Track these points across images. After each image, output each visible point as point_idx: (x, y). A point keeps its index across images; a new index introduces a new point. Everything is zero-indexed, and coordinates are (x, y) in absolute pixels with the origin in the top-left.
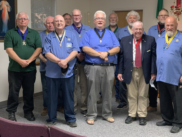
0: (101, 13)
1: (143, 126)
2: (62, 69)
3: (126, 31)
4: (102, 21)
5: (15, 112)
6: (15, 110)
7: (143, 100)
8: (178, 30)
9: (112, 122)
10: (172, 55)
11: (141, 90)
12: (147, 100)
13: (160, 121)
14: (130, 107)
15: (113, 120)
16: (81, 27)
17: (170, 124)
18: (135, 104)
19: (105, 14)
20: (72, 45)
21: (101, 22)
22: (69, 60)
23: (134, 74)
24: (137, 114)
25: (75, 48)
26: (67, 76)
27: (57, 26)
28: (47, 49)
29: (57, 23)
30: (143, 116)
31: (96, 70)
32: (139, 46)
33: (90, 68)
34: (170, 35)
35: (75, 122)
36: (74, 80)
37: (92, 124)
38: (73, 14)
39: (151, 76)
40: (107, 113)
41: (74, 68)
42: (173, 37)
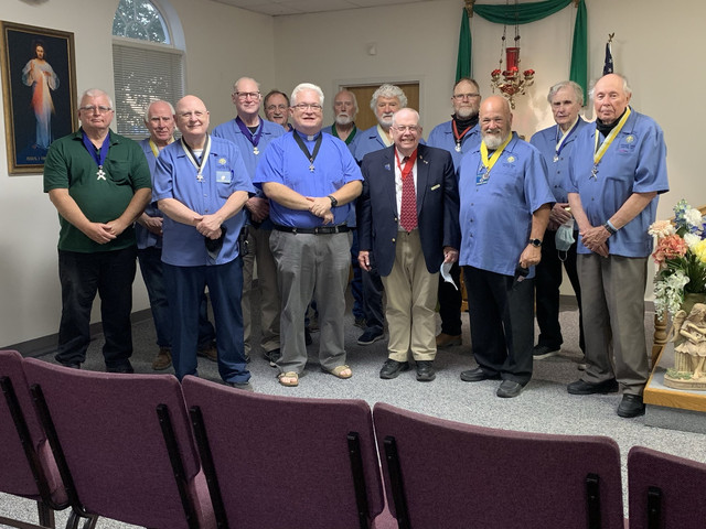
0: (309, 89)
3: (375, 138)
4: (315, 111)
5: (82, 362)
6: (81, 356)
7: (425, 316)
8: (513, 132)
9: (346, 378)
10: (498, 197)
12: (436, 316)
13: (470, 369)
14: (391, 336)
16: (259, 128)
18: (404, 328)
19: (321, 92)
21: (311, 114)
22: (226, 216)
25: (239, 183)
27: (187, 128)
28: (163, 190)
30: (426, 357)
31: (302, 245)
32: (411, 173)
33: (285, 240)
34: (492, 146)
35: (247, 381)
36: (242, 269)
37: (294, 384)
38: (237, 90)
39: (445, 253)
40: (333, 356)
41: (239, 237)
42: (500, 150)
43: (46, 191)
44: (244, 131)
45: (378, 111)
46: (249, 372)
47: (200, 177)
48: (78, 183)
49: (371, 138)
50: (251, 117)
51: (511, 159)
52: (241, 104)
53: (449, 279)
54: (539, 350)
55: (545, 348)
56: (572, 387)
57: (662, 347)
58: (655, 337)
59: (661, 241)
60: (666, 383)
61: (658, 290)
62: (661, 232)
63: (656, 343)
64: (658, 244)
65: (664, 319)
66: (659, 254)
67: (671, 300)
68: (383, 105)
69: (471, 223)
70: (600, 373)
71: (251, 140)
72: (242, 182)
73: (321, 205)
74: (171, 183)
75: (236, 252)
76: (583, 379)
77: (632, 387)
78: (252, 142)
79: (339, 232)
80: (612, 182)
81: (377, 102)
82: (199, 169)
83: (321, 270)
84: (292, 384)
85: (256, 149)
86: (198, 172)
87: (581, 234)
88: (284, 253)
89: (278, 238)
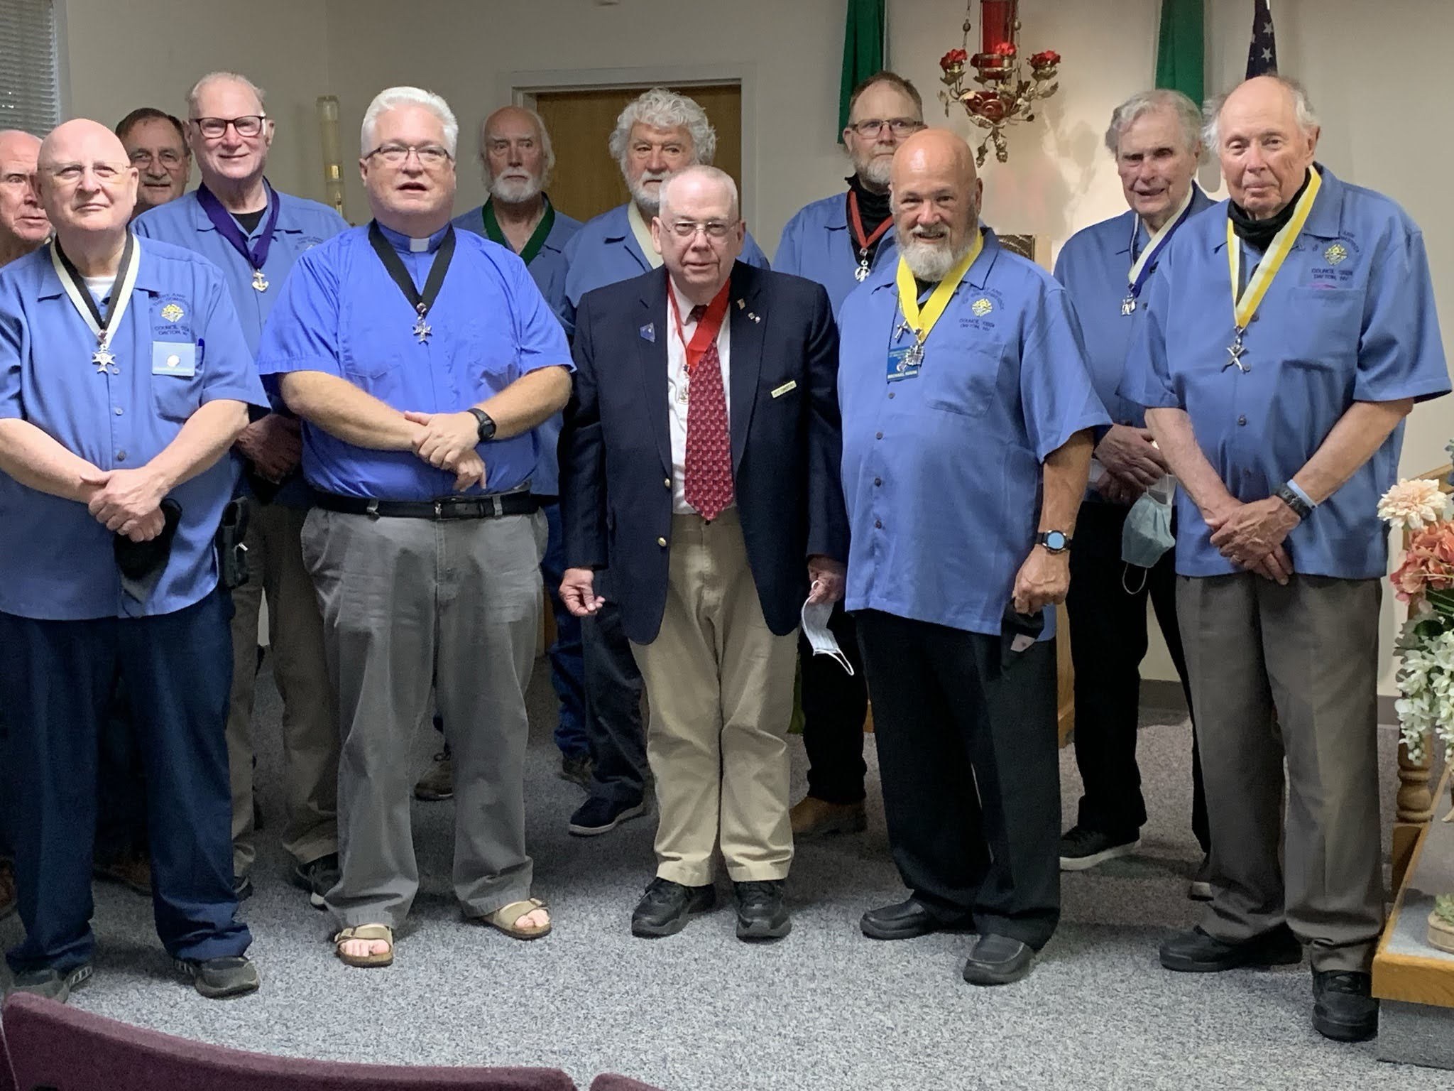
0: (413, 103)
1: (762, 948)
2: (122, 543)
4: (429, 165)
8: (984, 231)
9: (533, 938)
10: (951, 414)
12: (790, 753)
13: (888, 902)
14: (661, 815)
15: (540, 918)
16: (265, 218)
17: (961, 922)
18: (700, 788)
19: (448, 113)
20: (202, 360)
21: (419, 173)
22: (179, 472)
23: (683, 566)
24: (719, 862)
25: (219, 376)
26: (165, 601)
27: (70, 213)
29: (69, 184)
30: (764, 872)
31: (394, 553)
33: (344, 536)
34: (927, 272)
35: (241, 956)
36: (228, 627)
37: (379, 959)
38: (198, 112)
39: (811, 575)
40: (492, 874)
41: (219, 533)
42: (950, 283)
44: (223, 225)
45: (630, 162)
46: (245, 927)
47: (104, 357)
49: (609, 241)
51: (982, 306)
52: (210, 150)
54: (1079, 842)
55: (1096, 837)
56: (1174, 951)
57: (1419, 830)
58: (1399, 804)
59: (1415, 536)
60: (1434, 938)
61: (1408, 675)
62: (1413, 514)
63: (1402, 819)
64: (1407, 546)
65: (1425, 756)
66: (1408, 575)
67: (1443, 702)
68: (645, 149)
69: (875, 488)
70: (1252, 911)
71: (242, 248)
72: (228, 374)
73: (447, 435)
74: (16, 376)
75: (208, 578)
76: (1204, 927)
77: (1341, 950)
78: (246, 254)
79: (505, 513)
80: (1300, 373)
81: (629, 137)
82: (103, 336)
83: (451, 625)
84: (374, 959)
85: (259, 274)
86: (99, 344)
87: (1209, 521)
88: (343, 576)
89: (327, 531)
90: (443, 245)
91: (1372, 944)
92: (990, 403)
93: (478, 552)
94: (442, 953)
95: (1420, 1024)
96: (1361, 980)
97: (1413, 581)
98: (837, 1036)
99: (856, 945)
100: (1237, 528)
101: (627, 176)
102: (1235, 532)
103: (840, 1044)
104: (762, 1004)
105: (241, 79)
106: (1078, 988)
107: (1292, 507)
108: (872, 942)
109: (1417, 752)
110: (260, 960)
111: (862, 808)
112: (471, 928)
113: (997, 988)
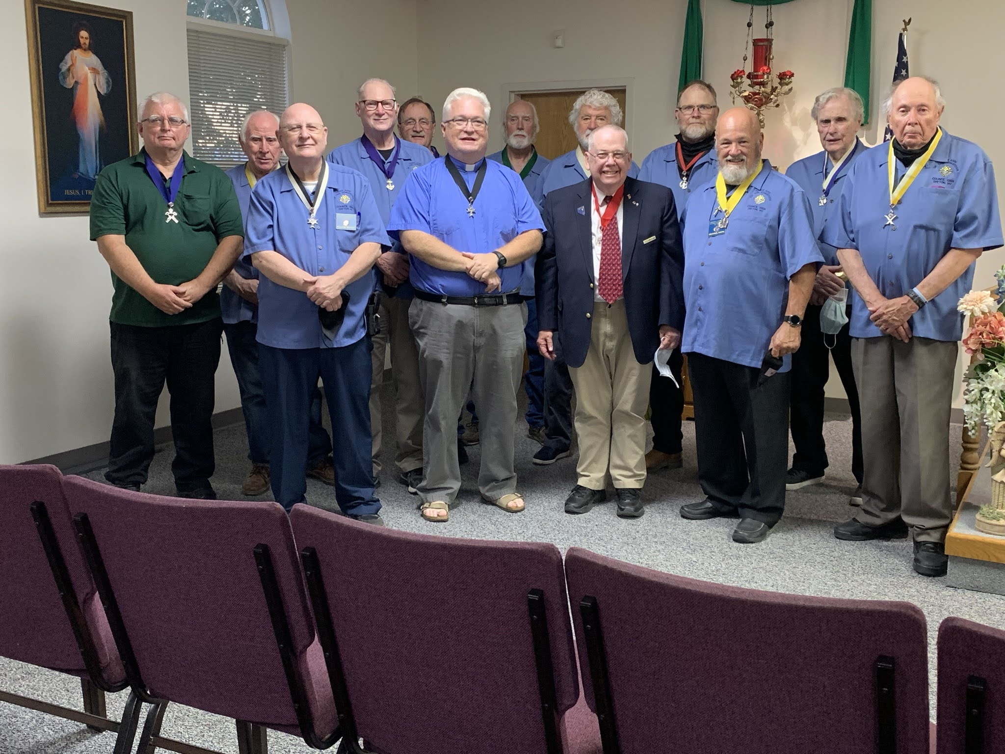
0: (470, 97)
1: (630, 521)
2: (322, 312)
3: (573, 166)
4: (477, 128)
5: (143, 483)
6: (141, 475)
7: (631, 424)
8: (764, 161)
9: (516, 512)
10: (741, 254)
11: (624, 386)
12: (646, 425)
13: (695, 501)
14: (581, 452)
15: (519, 502)
16: (394, 152)
17: (732, 513)
18: (601, 441)
19: (486, 102)
20: (359, 222)
21: (472, 133)
22: (349, 278)
23: (598, 329)
24: (608, 478)
25: (367, 230)
26: (342, 340)
28: (258, 238)
29: (295, 135)
30: (631, 484)
31: (454, 322)
32: (614, 220)
33: (430, 313)
34: (733, 180)
35: (377, 514)
36: (370, 355)
37: (442, 518)
38: (364, 97)
39: (661, 335)
40: (497, 481)
41: (367, 309)
42: (744, 187)
43: (93, 239)
44: (373, 155)
45: (580, 125)
46: (378, 500)
47: (313, 221)
48: (138, 227)
49: (566, 167)
50: (382, 136)
51: (760, 199)
52: (369, 116)
53: (666, 372)
54: (794, 475)
55: (803, 474)
56: (842, 530)
57: (972, 474)
58: (962, 460)
59: (976, 320)
60: (979, 526)
61: (970, 392)
62: (976, 309)
63: (963, 468)
64: (972, 325)
65: (977, 434)
66: (972, 340)
67: (988, 406)
68: (587, 119)
69: (699, 290)
70: (883, 510)
71: (382, 168)
72: (372, 229)
73: (483, 264)
74: (271, 229)
75: (362, 330)
76: (856, 518)
77: (929, 531)
78: (384, 172)
79: (509, 303)
80: (923, 232)
81: (579, 114)
82: (312, 210)
83: (481, 358)
84: (439, 518)
85: (390, 181)
86: (310, 214)
87: (870, 309)
88: (429, 332)
89: (421, 310)
90: (481, 167)
91: (946, 527)
92: (761, 249)
93: (496, 323)
94: (472, 517)
95: (970, 569)
96: (939, 546)
97: (974, 343)
98: (668, 563)
99: (678, 521)
100: (885, 311)
101: (578, 133)
102: (884, 314)
103: (669, 568)
104: (630, 547)
105: (384, 81)
106: (792, 546)
107: (915, 302)
108: (685, 521)
109: (973, 431)
110: (385, 517)
111: (680, 456)
112: (486, 506)
113: (750, 544)
